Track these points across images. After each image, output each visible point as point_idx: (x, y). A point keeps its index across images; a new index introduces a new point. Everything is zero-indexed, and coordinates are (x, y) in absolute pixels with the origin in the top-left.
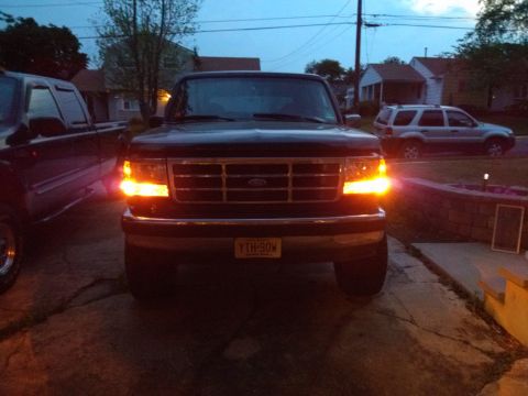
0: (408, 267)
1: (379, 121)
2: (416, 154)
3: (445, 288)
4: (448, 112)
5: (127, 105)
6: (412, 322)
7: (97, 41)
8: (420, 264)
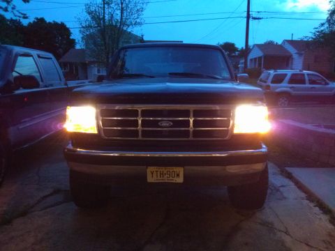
0: (283, 186)
1: (261, 81)
2: (286, 103)
3: (312, 205)
4: (308, 75)
5: (99, 71)
6: (287, 233)
7: (80, 31)
8: (292, 185)
